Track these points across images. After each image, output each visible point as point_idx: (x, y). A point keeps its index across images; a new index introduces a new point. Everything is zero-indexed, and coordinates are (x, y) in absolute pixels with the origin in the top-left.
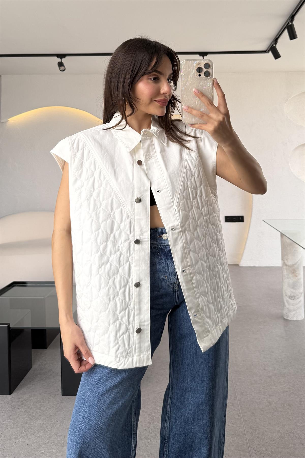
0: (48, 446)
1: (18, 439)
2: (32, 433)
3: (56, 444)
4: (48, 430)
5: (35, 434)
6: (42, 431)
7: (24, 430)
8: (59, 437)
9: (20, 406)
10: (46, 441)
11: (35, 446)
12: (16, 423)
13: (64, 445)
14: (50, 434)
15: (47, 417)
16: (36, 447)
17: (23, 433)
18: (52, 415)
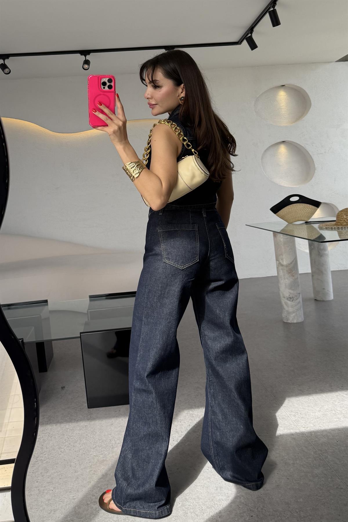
0: (97, 449)
1: (62, 448)
2: (74, 441)
3: (105, 447)
4: (89, 437)
5: (78, 442)
6: (83, 439)
7: (64, 440)
8: (105, 442)
9: (47, 422)
10: (93, 447)
12: (52, 436)
13: (113, 447)
15: (83, 428)
16: (85, 452)
17: (65, 443)
18: (87, 425)
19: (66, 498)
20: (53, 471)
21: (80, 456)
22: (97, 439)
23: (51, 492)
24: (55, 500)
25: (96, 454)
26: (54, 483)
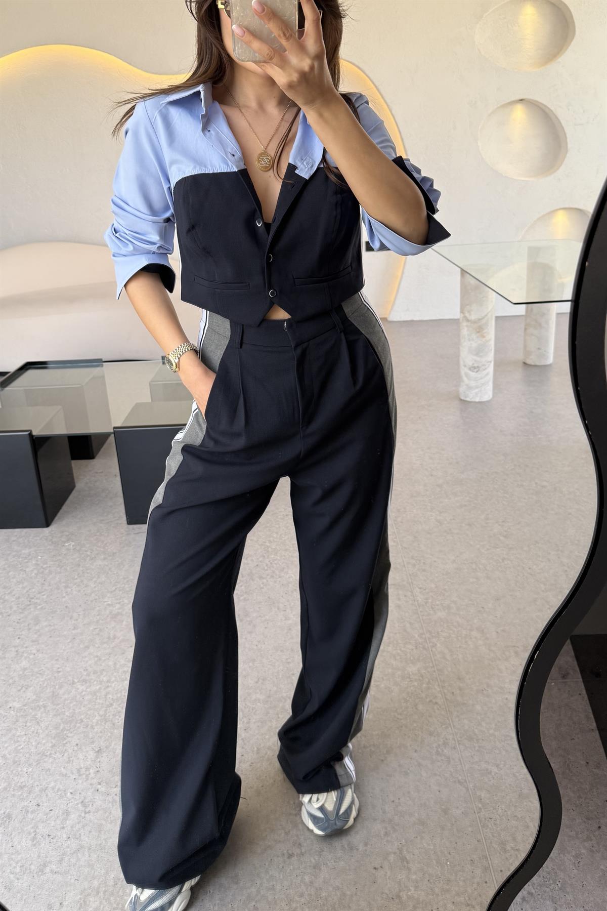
5: (94, 579)
6: (102, 575)
7: (77, 574)
11: (96, 595)
14: (116, 578)
15: (109, 556)
17: (77, 579)
18: (116, 553)
19: (49, 670)
20: (45, 624)
21: (89, 603)
22: (121, 577)
23: (31, 657)
24: (32, 670)
25: (112, 602)
26: (40, 642)
